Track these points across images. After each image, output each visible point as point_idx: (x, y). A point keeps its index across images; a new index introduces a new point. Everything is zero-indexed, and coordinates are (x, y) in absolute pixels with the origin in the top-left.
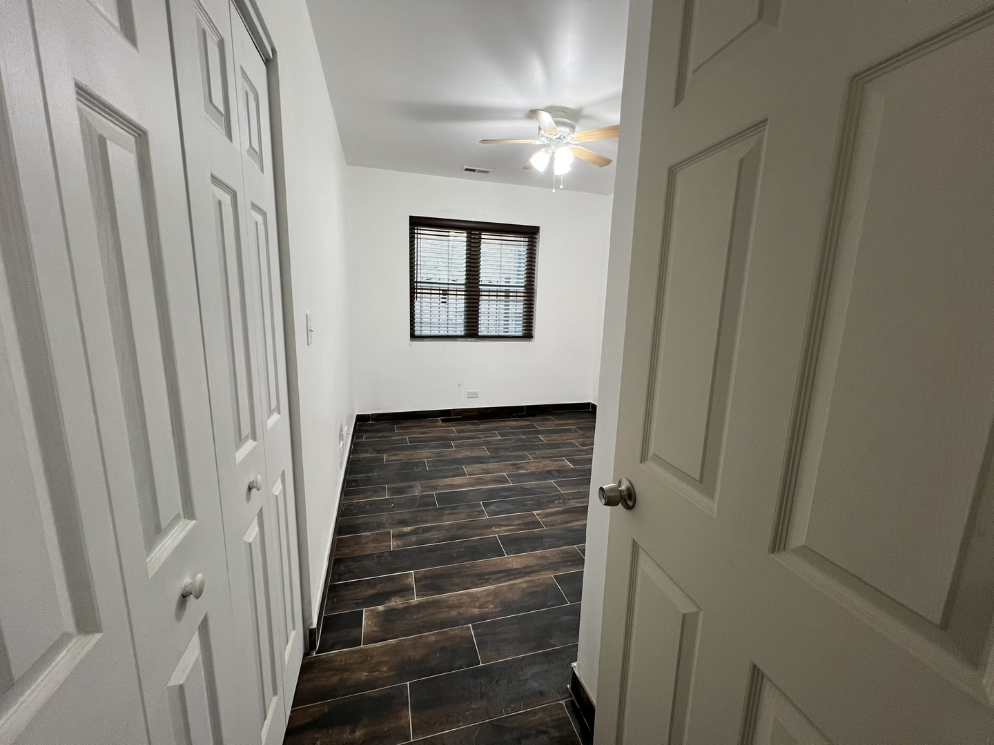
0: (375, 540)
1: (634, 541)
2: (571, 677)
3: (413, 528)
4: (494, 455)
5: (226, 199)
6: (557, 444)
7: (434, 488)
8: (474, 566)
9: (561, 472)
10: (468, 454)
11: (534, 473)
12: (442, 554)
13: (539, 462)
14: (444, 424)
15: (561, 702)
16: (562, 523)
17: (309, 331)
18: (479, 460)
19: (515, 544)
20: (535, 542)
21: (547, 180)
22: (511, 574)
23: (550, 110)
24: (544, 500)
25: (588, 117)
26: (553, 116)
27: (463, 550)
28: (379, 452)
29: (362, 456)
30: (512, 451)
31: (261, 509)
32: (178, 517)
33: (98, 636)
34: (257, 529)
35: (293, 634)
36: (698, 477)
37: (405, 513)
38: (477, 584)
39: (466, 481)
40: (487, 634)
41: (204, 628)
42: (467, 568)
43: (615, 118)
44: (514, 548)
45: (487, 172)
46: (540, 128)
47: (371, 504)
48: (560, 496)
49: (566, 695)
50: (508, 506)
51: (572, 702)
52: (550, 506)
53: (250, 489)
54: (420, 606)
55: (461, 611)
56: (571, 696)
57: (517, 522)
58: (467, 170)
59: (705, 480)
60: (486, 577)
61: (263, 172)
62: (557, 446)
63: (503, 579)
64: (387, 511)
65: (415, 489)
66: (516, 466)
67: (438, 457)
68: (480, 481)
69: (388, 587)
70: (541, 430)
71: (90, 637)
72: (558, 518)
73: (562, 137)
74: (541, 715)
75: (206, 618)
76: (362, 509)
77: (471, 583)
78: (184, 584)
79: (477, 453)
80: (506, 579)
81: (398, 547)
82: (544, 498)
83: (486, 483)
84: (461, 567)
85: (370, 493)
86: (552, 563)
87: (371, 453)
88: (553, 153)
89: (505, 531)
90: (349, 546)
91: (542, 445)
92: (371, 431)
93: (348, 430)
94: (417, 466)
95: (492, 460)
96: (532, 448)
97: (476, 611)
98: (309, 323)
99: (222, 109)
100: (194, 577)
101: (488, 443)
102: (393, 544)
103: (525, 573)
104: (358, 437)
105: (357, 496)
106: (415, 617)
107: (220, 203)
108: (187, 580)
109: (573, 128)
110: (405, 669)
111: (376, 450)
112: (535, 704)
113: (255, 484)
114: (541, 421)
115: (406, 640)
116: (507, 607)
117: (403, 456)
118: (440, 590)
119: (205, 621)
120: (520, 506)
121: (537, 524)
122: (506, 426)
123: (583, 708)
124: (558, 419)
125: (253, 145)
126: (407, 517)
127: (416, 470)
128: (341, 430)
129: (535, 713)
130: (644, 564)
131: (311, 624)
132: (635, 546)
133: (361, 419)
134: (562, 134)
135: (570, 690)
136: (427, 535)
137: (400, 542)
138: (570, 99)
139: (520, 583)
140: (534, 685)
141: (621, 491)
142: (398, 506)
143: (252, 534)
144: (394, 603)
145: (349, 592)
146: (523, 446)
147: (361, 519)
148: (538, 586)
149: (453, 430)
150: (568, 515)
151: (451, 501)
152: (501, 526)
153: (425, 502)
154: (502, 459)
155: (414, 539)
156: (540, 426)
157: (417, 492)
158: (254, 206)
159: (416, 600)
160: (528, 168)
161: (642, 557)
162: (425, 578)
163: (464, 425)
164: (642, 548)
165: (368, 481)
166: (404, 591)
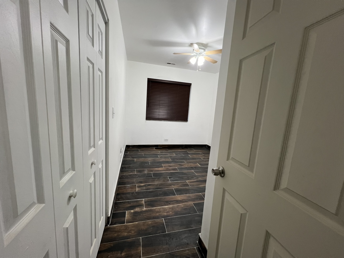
0: (131, 188)
1: (224, 188)
2: (198, 238)
3: (144, 184)
4: (173, 161)
5: (91, 66)
6: (195, 158)
7: (152, 171)
8: (165, 198)
9: (196, 168)
10: (164, 160)
11: (187, 168)
12: (154, 194)
13: (188, 164)
14: (156, 150)
15: (194, 247)
16: (196, 185)
17: (113, 113)
18: (168, 162)
19: (179, 191)
20: (186, 191)
21: (195, 68)
22: (178, 202)
23: (198, 43)
24: (190, 177)
25: (210, 47)
26: (198, 46)
27: (161, 193)
28: (133, 158)
29: (127, 159)
30: (179, 160)
31: (95, 172)
32: (69, 170)
33: (44, 205)
34: (93, 178)
35: (102, 218)
36: (248, 165)
37: (141, 179)
38: (166, 205)
39: (163, 169)
40: (169, 222)
41: (75, 209)
42: (163, 199)
43: (220, 47)
44: (179, 193)
45: (175, 64)
46: (193, 50)
47: (130, 175)
48: (195, 176)
49: (196, 245)
50: (177, 179)
51: (199, 247)
52: (192, 179)
53: (92, 164)
54: (146, 211)
55: (160, 214)
56: (198, 245)
57: (181, 184)
58: (168, 63)
59: (250, 166)
60: (169, 202)
61: (102, 59)
62: (195, 159)
63: (175, 203)
64: (135, 178)
65: (145, 171)
66: (180, 165)
67: (154, 160)
68: (168, 170)
69: (135, 204)
70: (189, 153)
71: (41, 205)
72: (195, 183)
73: (201, 53)
74: (187, 252)
75: (76, 205)
76: (127, 177)
77: (164, 204)
78: (70, 193)
79: (167, 160)
80: (176, 203)
81: (139, 190)
82: (190, 176)
83: (170, 170)
84: (161, 199)
85: (130, 172)
86: (193, 199)
87: (131, 158)
88: (198, 58)
89: (176, 187)
90: (122, 189)
91: (190, 158)
92: (130, 151)
93: (123, 149)
94: (146, 163)
95: (172, 163)
96: (186, 159)
97: (165, 214)
98: (113, 111)
99: (92, 37)
100: (73, 191)
101: (171, 157)
102: (137, 189)
103: (183, 202)
104: (126, 153)
105: (125, 173)
106: (144, 215)
107: (89, 67)
108: (71, 192)
109: (205, 50)
110: (140, 233)
111: (132, 157)
112: (186, 248)
113: (94, 163)
114: (190, 150)
115: (141, 223)
116: (176, 213)
117: (142, 160)
118: (153, 206)
119: (76, 207)
120: (182, 178)
121: (187, 185)
122: (177, 151)
123: (203, 250)
124: (195, 150)
125: (100, 49)
126: (142, 180)
127: (146, 164)
128: (121, 150)
129: (185, 251)
130: (227, 197)
131: (108, 215)
132: (224, 190)
133: (127, 147)
134: (201, 52)
135: (198, 243)
136: (149, 187)
137: (140, 189)
138: (204, 40)
139: (181, 205)
140: (185, 241)
141: (219, 171)
142: (139, 177)
143: (91, 180)
144: (137, 210)
145: (122, 205)
146: (184, 158)
147: (126, 180)
148: (187, 206)
149: (159, 152)
150: (198, 182)
151: (158, 176)
152: (175, 185)
153: (149, 176)
154: (176, 162)
155: (144, 188)
156: (189, 152)
157: (146, 172)
158: (99, 70)
159: (144, 209)
160: (189, 63)
161: (227, 194)
162: (148, 202)
163: (162, 150)
164: (227, 191)
165: (129, 168)
166: (141, 206)
